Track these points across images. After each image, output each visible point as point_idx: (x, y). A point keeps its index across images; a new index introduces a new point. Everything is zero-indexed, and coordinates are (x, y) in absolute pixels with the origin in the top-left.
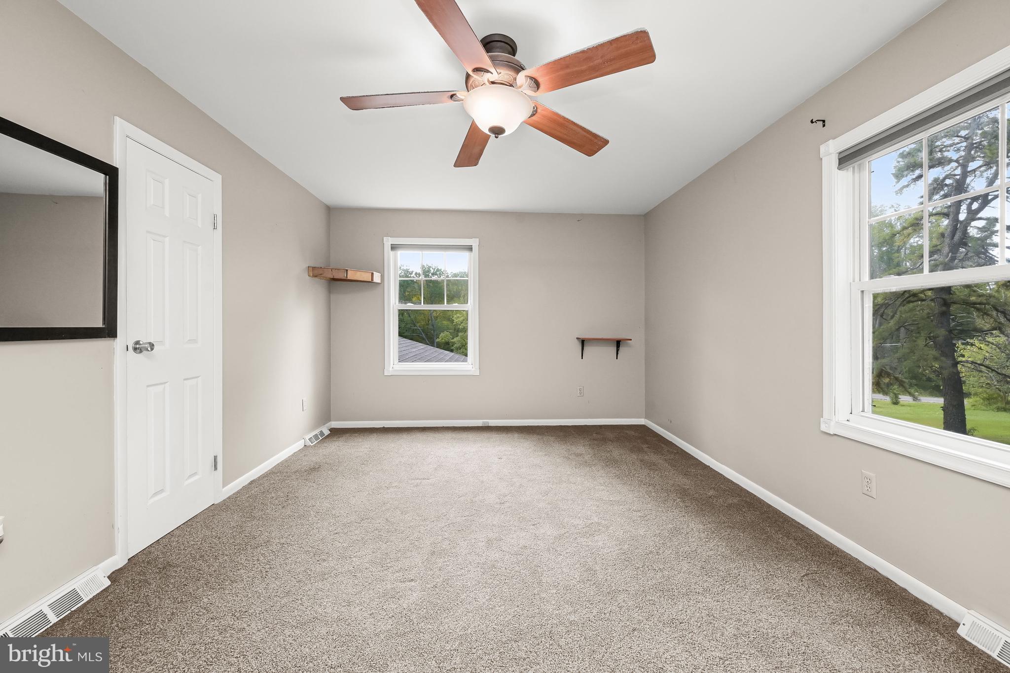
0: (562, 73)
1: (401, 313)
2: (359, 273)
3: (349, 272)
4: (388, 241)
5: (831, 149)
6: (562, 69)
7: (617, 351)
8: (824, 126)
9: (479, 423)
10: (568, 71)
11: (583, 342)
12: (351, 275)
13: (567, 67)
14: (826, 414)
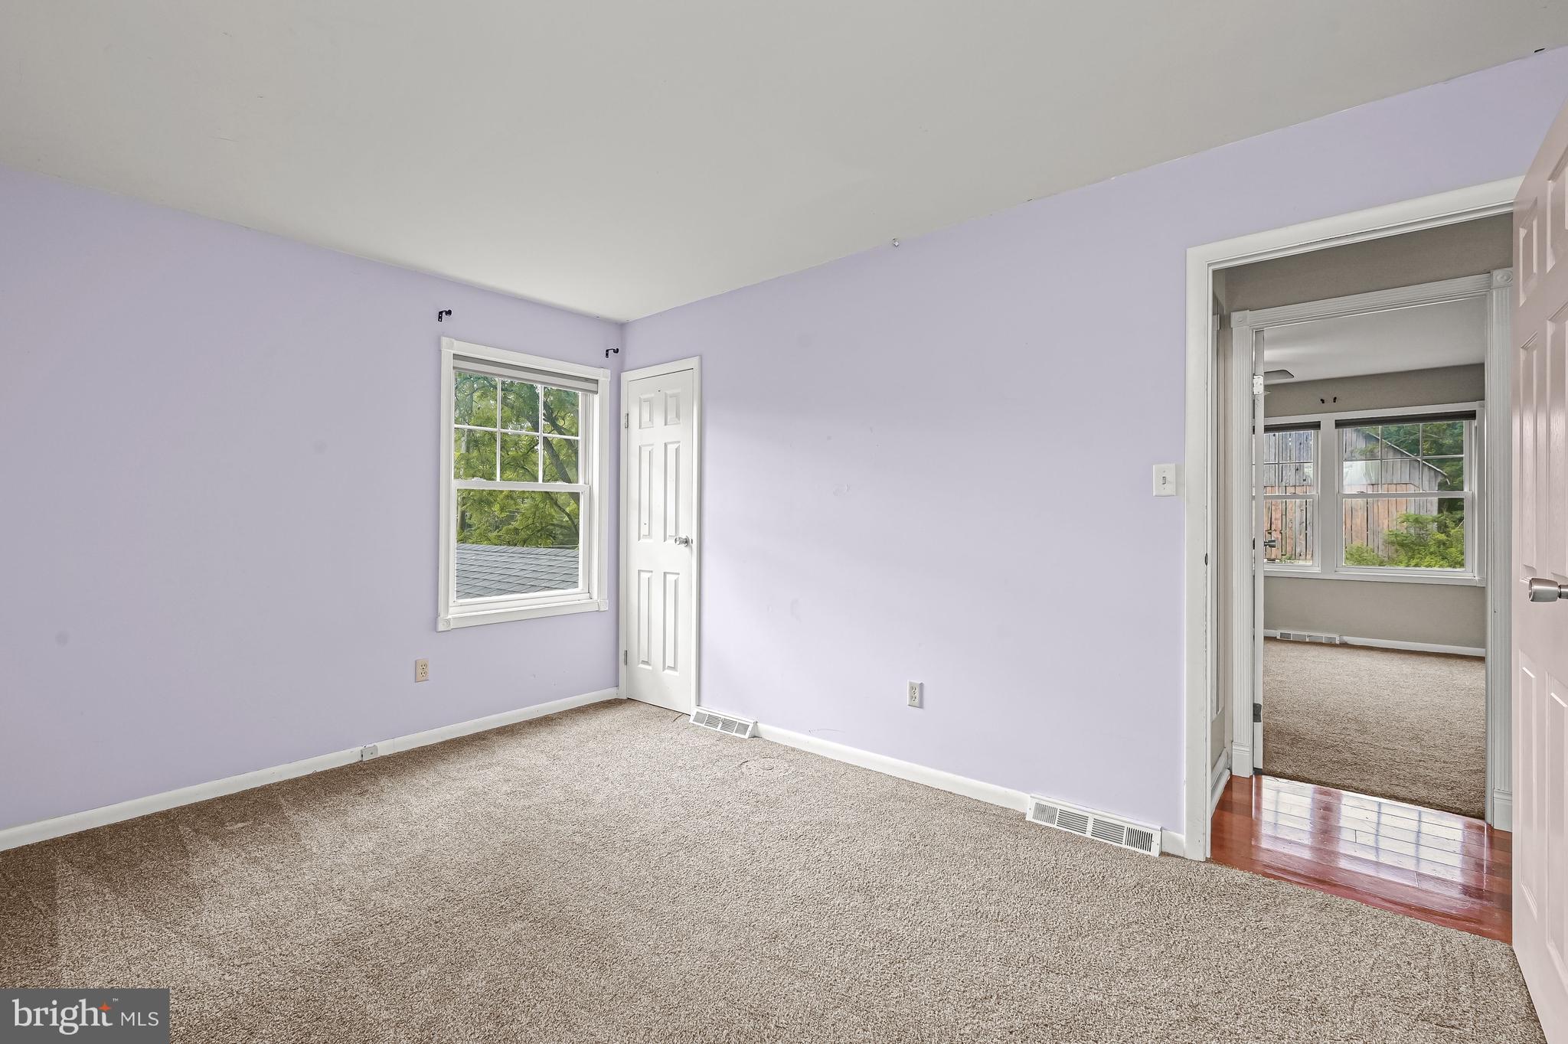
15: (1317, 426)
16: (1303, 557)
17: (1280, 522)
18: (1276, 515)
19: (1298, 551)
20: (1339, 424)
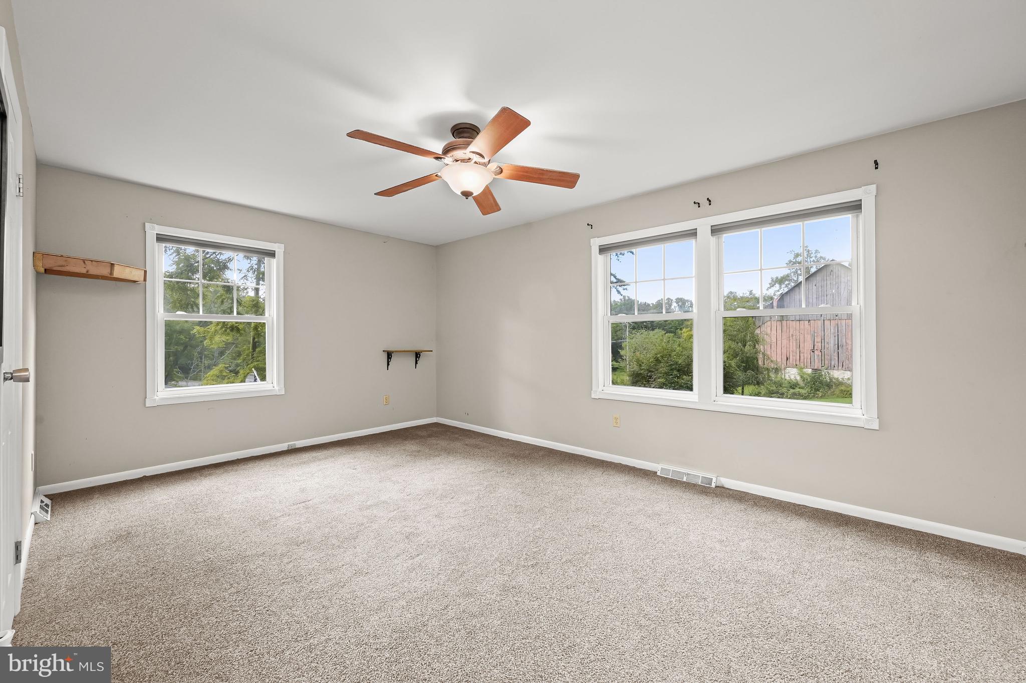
0: (521, 173)
1: (169, 325)
2: (128, 270)
3: (116, 268)
4: (153, 230)
5: (596, 243)
6: (524, 172)
7: (416, 363)
8: (592, 228)
9: (284, 447)
10: (526, 174)
11: (389, 355)
12: (118, 272)
13: (527, 172)
14: (594, 389)
15: (693, 233)
16: (836, 368)
17: (820, 344)
18: (818, 339)
19: (833, 363)
20: (716, 230)
